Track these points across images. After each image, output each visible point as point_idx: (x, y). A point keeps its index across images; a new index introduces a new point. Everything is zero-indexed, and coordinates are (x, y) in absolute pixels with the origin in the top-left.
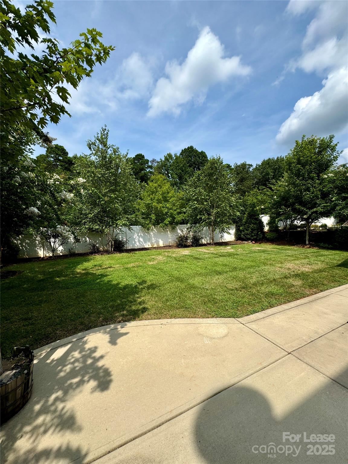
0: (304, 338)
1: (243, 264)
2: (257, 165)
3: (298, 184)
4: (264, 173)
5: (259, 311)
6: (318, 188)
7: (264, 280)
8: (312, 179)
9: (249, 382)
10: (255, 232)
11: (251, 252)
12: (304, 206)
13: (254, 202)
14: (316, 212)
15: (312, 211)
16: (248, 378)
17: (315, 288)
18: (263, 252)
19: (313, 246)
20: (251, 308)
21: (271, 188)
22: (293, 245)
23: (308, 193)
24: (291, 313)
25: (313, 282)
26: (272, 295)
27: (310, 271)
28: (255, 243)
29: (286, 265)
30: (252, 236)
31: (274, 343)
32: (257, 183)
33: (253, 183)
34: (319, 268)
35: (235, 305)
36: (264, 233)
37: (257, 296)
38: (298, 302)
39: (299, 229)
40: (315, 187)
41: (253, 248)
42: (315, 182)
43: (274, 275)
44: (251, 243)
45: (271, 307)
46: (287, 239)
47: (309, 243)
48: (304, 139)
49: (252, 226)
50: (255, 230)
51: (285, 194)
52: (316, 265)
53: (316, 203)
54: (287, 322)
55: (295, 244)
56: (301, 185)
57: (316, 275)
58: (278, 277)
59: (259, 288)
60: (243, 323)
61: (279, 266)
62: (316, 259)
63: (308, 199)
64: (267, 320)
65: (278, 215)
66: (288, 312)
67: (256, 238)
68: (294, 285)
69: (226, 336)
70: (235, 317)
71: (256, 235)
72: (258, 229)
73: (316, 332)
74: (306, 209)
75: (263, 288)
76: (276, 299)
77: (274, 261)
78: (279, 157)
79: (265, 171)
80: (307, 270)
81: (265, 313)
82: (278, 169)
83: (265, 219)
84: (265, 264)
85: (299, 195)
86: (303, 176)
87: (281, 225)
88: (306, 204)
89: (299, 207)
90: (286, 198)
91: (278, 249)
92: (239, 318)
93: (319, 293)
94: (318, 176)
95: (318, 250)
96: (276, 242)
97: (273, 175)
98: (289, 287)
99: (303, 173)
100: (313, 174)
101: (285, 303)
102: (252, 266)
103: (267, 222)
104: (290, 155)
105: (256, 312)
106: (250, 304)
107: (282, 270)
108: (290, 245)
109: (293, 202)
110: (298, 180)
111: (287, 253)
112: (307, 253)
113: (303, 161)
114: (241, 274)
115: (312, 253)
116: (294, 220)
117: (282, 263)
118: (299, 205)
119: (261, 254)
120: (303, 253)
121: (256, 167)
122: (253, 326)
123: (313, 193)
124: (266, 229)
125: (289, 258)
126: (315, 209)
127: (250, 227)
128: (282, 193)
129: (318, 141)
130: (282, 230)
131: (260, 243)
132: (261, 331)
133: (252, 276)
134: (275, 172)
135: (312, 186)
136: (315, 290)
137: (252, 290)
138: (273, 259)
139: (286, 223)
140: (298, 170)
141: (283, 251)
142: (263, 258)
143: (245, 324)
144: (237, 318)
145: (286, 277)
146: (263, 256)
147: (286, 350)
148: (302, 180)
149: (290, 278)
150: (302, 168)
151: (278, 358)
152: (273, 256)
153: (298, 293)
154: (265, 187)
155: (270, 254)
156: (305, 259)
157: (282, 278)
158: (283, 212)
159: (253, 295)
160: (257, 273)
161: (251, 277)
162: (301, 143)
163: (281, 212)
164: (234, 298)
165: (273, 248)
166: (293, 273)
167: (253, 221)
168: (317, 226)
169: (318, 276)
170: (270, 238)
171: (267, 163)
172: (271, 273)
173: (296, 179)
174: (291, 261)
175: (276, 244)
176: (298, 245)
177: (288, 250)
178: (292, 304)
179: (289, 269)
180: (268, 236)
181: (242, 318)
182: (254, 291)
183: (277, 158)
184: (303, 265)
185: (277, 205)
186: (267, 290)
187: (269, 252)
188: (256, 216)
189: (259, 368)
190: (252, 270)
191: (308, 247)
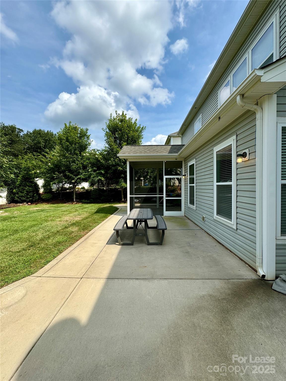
0: (88, 263)
1: (24, 225)
2: (28, 132)
3: (67, 156)
4: (36, 141)
5: (52, 260)
6: (80, 161)
7: (50, 233)
8: (77, 154)
9: (59, 317)
10: (31, 194)
11: (30, 213)
12: (72, 173)
13: (29, 166)
14: (80, 178)
15: (78, 177)
16: (57, 315)
17: (86, 230)
18: (42, 212)
19: (78, 203)
20: (44, 260)
21: (45, 156)
22: (65, 203)
23: (74, 165)
24: (76, 251)
25: (84, 226)
26: (59, 243)
27: (81, 219)
28: (31, 204)
29: (64, 219)
30: (28, 198)
31: (70, 278)
32: (28, 149)
33: (24, 148)
34: (85, 217)
35: (26, 264)
36: (39, 195)
37: (47, 248)
38: (79, 242)
39: (68, 191)
40: (78, 161)
41: (31, 209)
42: (78, 157)
43: (57, 228)
44: (27, 205)
45: (61, 253)
46: (60, 198)
47: (76, 200)
48: (70, 124)
49: (27, 188)
50: (31, 192)
51: (58, 162)
52: (83, 215)
53: (79, 172)
54: (75, 258)
55: (66, 202)
56: (70, 158)
57: (85, 221)
58: (61, 228)
59: (47, 242)
60: (39, 276)
61: (59, 220)
62: (82, 211)
63: (74, 169)
64: (60, 264)
65: (52, 179)
66: (73, 251)
67: (32, 199)
68: (73, 232)
69: (26, 295)
70: (29, 274)
71: (32, 197)
72: (33, 191)
73: (94, 257)
74: (74, 176)
75: (50, 241)
76: (63, 245)
77: (54, 217)
78: (49, 131)
79: (36, 140)
80: (78, 219)
81: (57, 259)
82: (48, 140)
83: (40, 182)
84: (46, 221)
85: (68, 165)
86: (71, 151)
87: (54, 187)
88: (73, 172)
89: (68, 174)
90: (58, 166)
91: (54, 207)
92: (33, 273)
93: (89, 232)
94: (80, 153)
95: (82, 205)
96: (51, 201)
97: (44, 145)
98: (70, 234)
99: (71, 149)
100: (77, 151)
101: (70, 246)
102: (34, 225)
103: (42, 185)
104: (61, 132)
105: (49, 262)
106: (42, 258)
107: (62, 223)
108: (63, 203)
109: (64, 170)
110: (68, 154)
111: (63, 209)
112: (76, 208)
113: (71, 140)
114: (25, 235)
115: (79, 207)
116: (65, 183)
117: (60, 217)
118: (68, 173)
119: (40, 213)
120: (74, 208)
121: (27, 134)
122: (50, 273)
123: (77, 165)
124: (41, 191)
125: (65, 213)
126: (79, 176)
127: (25, 189)
128: (56, 162)
129: (79, 129)
130: (56, 191)
131: (36, 204)
132: (58, 274)
133: (38, 233)
134: (46, 142)
135: (77, 160)
136: (86, 231)
137: (40, 245)
138: (52, 216)
139: (58, 186)
140: (67, 146)
141: (58, 208)
142: (43, 216)
143: (42, 276)
144: (31, 274)
145: (66, 227)
146: (43, 215)
147: (79, 277)
148: (70, 154)
149: (69, 227)
150: (70, 145)
151: (75, 286)
152: (51, 213)
153: (77, 236)
154: (39, 154)
155: (48, 212)
156: (75, 211)
157: (64, 228)
158: (57, 177)
159: (43, 249)
160: (41, 229)
161: (36, 234)
162: (68, 127)
163: (55, 177)
164: (24, 258)
165: (50, 207)
166: (70, 223)
167: (28, 184)
168: (79, 188)
169: (86, 221)
170: (46, 199)
171: (38, 133)
172: (54, 227)
173: (66, 152)
174: (67, 215)
175: (51, 204)
176: (69, 203)
177: (62, 206)
178: (75, 245)
179: (67, 221)
180: (44, 197)
181: (37, 272)
182: (43, 245)
183: (48, 132)
184: (75, 216)
185: (52, 170)
186: (54, 241)
187: (48, 211)
188: (31, 179)
189: (64, 301)
190: (35, 228)
191: (75, 203)
